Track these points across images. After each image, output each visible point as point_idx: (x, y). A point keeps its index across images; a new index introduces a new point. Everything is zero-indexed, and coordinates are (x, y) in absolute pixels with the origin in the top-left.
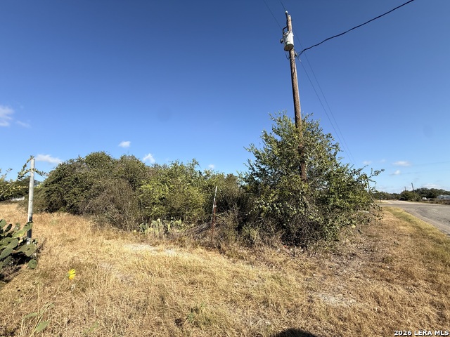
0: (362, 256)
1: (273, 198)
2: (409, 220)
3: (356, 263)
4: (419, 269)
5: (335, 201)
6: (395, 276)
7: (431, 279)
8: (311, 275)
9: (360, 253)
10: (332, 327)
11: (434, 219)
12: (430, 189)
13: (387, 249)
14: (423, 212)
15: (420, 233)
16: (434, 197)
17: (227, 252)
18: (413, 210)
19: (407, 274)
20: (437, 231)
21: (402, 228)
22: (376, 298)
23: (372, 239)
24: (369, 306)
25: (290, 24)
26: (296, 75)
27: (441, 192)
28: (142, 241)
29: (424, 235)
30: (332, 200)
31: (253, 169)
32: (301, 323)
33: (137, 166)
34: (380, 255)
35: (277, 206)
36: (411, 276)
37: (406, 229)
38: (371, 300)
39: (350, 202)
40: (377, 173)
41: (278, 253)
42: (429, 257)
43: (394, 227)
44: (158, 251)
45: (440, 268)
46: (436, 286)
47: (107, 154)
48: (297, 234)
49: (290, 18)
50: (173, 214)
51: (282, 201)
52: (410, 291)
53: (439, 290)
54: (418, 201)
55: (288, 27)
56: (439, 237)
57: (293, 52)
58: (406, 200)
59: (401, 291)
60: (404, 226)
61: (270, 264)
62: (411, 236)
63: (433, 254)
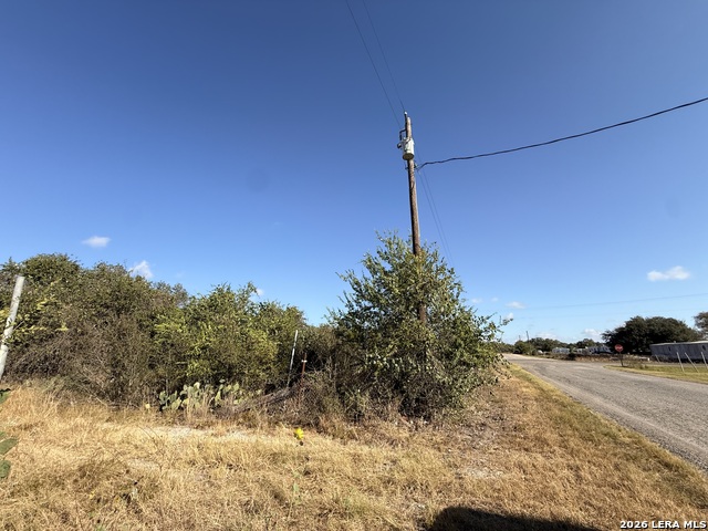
0: (492, 425)
1: (391, 350)
2: (529, 380)
3: (488, 433)
4: (551, 436)
5: (462, 356)
6: (532, 444)
7: (564, 445)
8: (447, 451)
9: (490, 422)
10: (489, 500)
11: (555, 379)
12: (544, 338)
13: (516, 416)
14: (542, 370)
15: (544, 396)
16: (549, 350)
17: (329, 430)
18: (530, 367)
19: (541, 442)
20: (558, 393)
21: (524, 390)
22: (520, 466)
23: (497, 405)
24: (516, 475)
25: (409, 128)
26: (415, 190)
27: (556, 344)
28: (174, 422)
29: (549, 398)
30: (458, 354)
31: (351, 306)
32: (456, 500)
33: (137, 287)
34: (510, 424)
35: (397, 362)
36: (545, 442)
37: (530, 391)
38: (516, 469)
39: (478, 357)
40: (506, 323)
41: (396, 426)
42: (558, 422)
43: (516, 389)
44: (215, 435)
45: (570, 432)
46: (570, 451)
47: (72, 259)
48: (417, 400)
49: (409, 121)
50: (222, 373)
51: (402, 356)
52: (548, 458)
53: (571, 454)
54: (533, 354)
55: (406, 130)
56: (563, 400)
57: (412, 162)
58: (521, 353)
59: (540, 458)
60: (527, 387)
61: (392, 443)
62: (536, 400)
63: (561, 418)
